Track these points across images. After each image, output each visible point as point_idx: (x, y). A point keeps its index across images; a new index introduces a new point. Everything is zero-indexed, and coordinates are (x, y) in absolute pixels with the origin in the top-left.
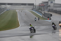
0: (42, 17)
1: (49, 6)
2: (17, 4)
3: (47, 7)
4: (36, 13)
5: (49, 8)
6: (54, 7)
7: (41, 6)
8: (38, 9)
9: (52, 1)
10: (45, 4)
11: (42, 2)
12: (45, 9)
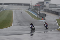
0: (37, 17)
1: (45, 6)
2: (13, 4)
3: (43, 7)
4: (31, 13)
5: (44, 8)
6: (49, 7)
7: (37, 6)
8: (34, 9)
9: (48, 1)
10: (41, 4)
11: (38, 2)
12: (41, 9)
